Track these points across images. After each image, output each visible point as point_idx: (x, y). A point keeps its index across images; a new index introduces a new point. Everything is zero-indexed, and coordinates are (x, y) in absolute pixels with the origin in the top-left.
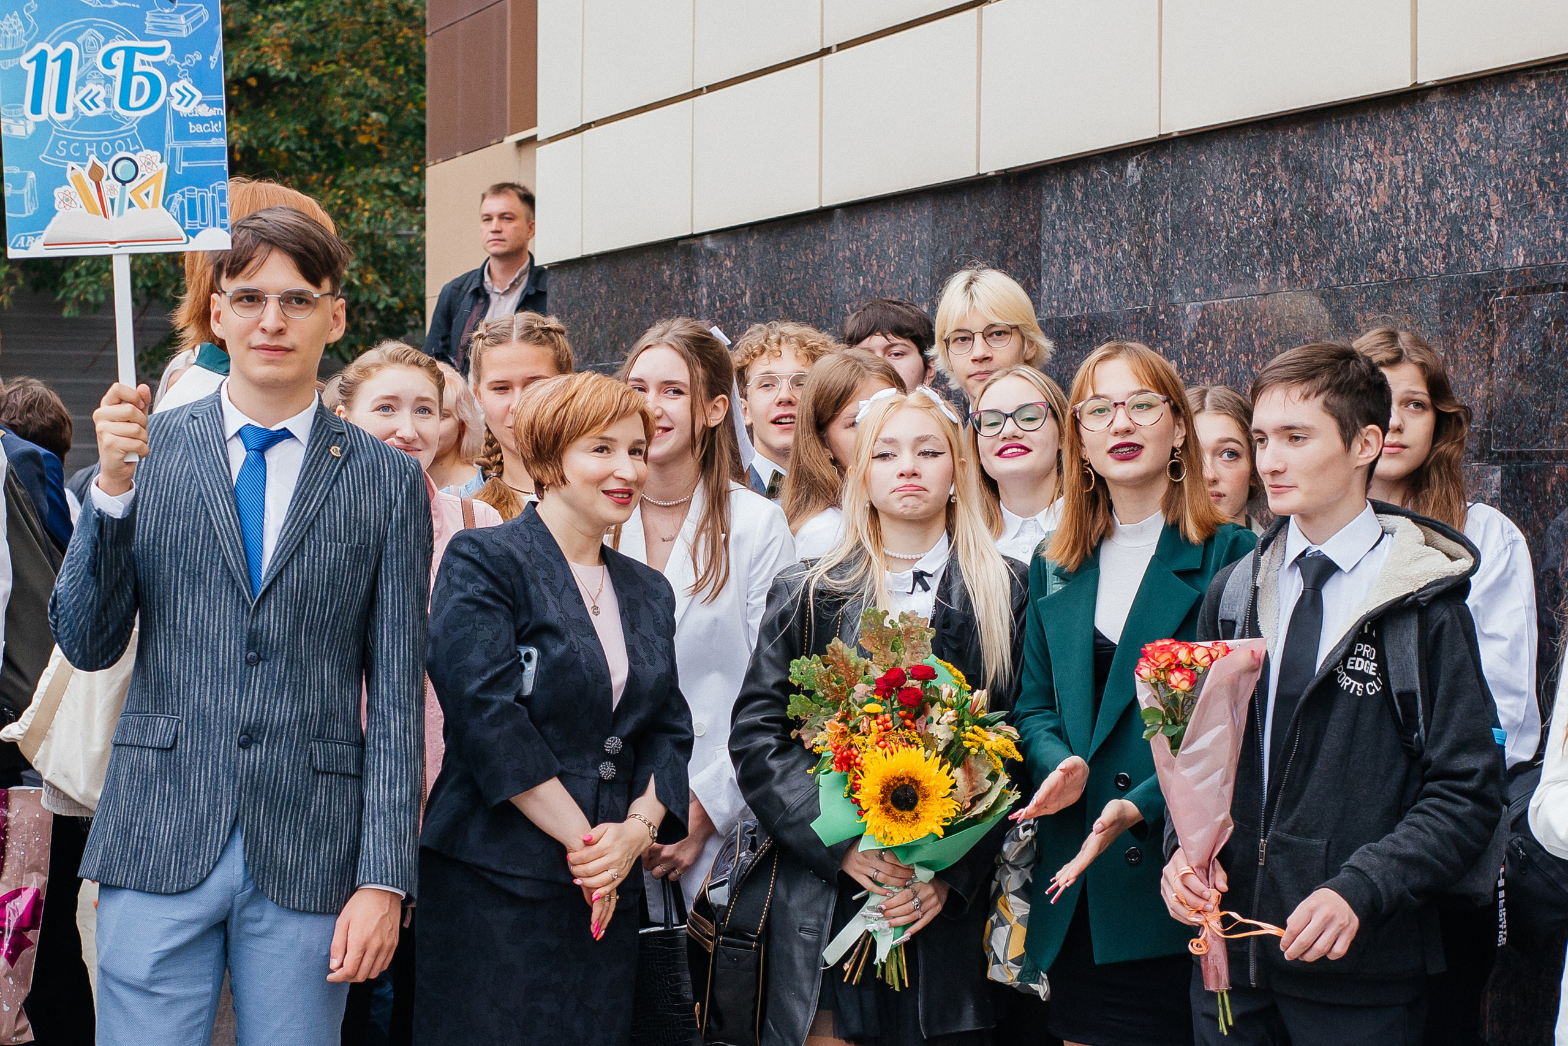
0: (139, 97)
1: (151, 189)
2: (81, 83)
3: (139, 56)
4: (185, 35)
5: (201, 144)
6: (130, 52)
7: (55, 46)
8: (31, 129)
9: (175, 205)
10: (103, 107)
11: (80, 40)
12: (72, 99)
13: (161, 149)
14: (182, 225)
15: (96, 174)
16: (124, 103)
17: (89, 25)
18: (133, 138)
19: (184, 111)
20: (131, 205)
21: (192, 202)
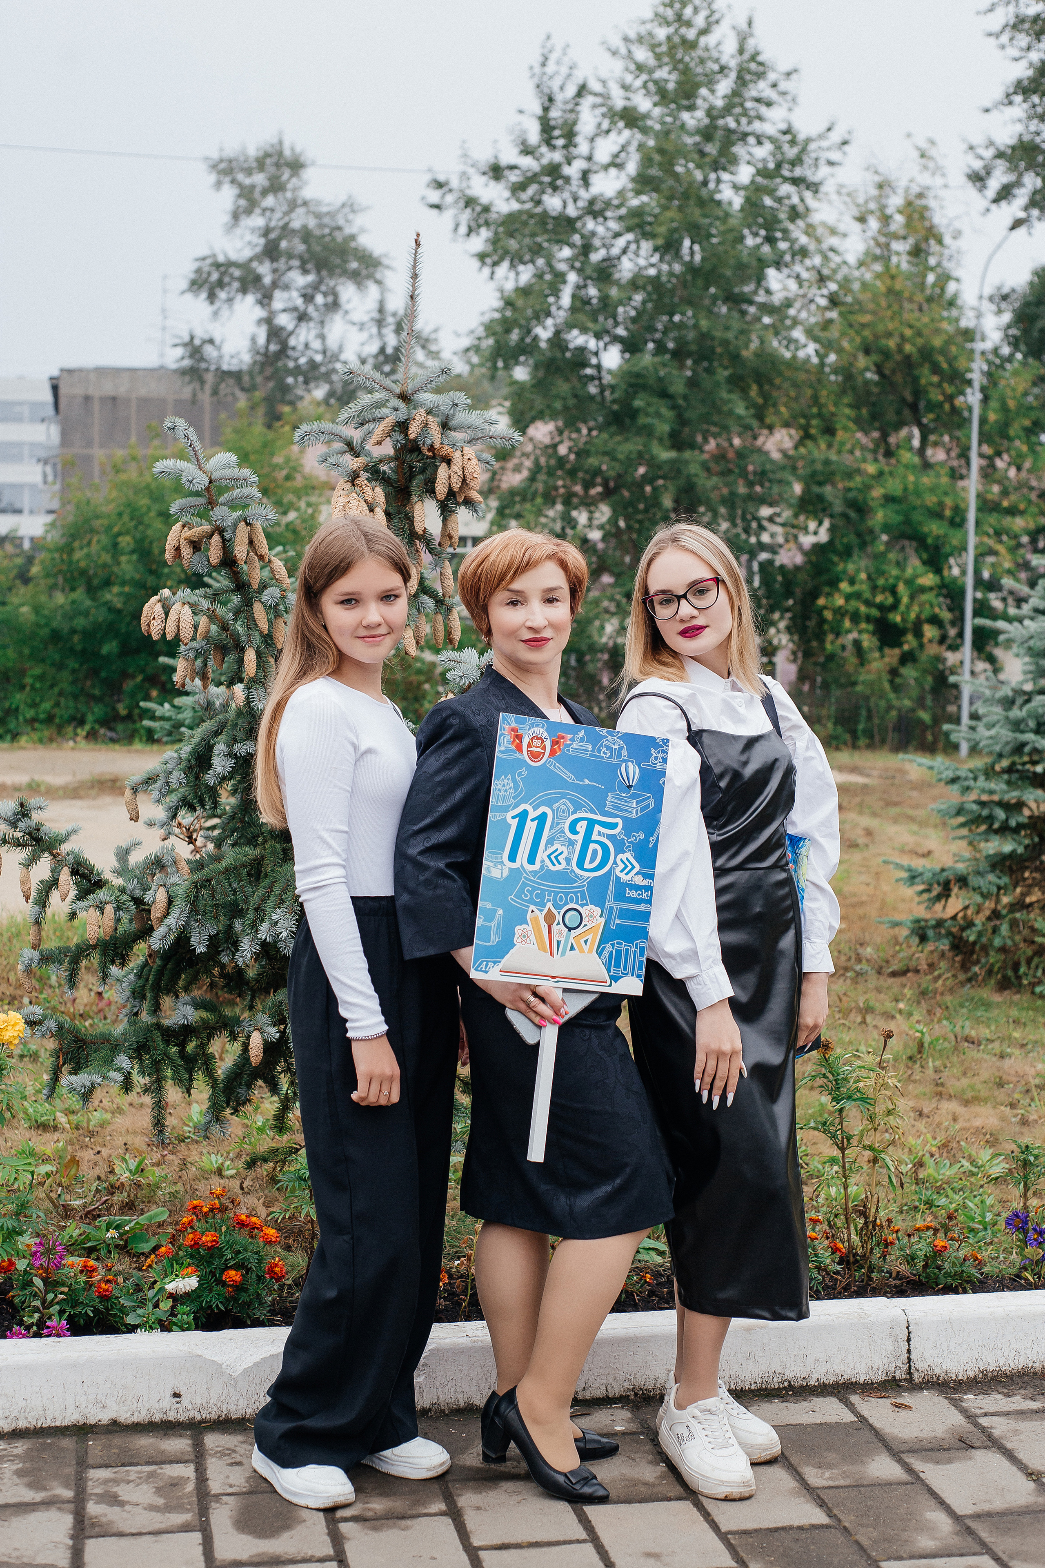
0: (591, 862)
1: (590, 937)
2: (550, 842)
3: (597, 828)
4: (634, 816)
5: (633, 907)
6: (591, 823)
7: (535, 809)
8: (506, 873)
9: (606, 954)
10: (564, 863)
11: (555, 806)
12: (541, 855)
13: (602, 906)
14: (609, 971)
15: (549, 918)
16: (580, 864)
17: (563, 796)
18: (583, 893)
19: (625, 878)
20: (572, 948)
21: (619, 952)
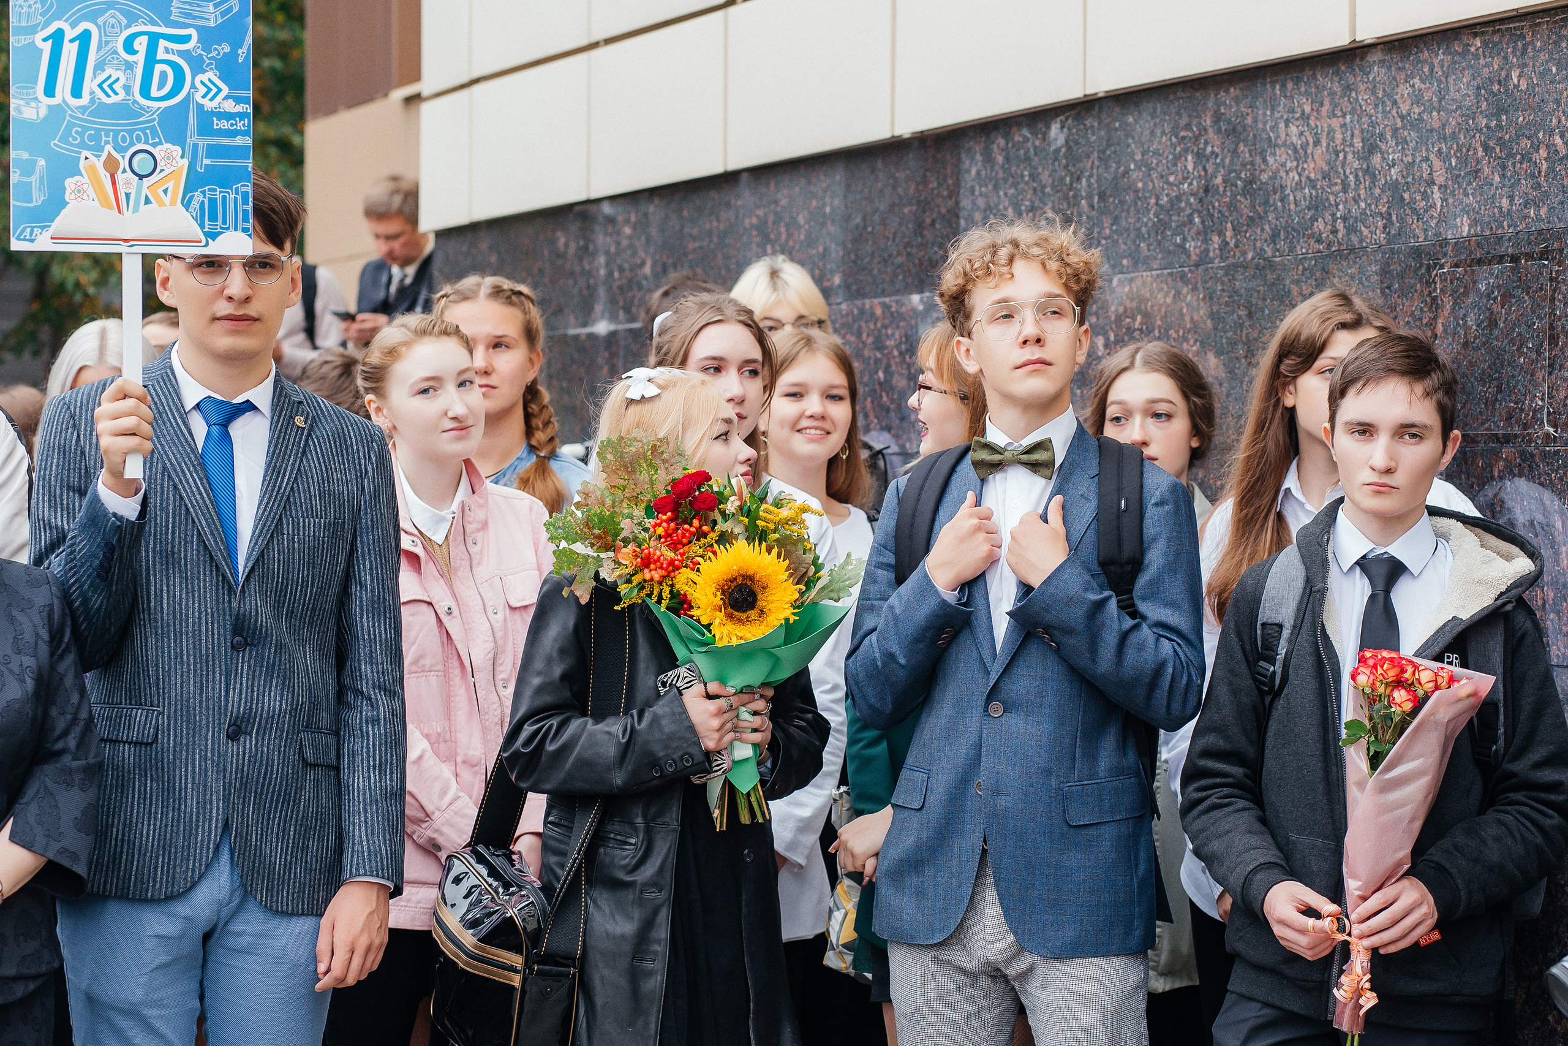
0: (161, 86)
1: (170, 185)
2: (100, 67)
3: (163, 43)
4: (212, 24)
5: (225, 141)
6: (154, 38)
7: (73, 26)
8: (43, 112)
9: (195, 204)
10: (122, 94)
11: (100, 21)
12: (89, 84)
13: (180, 141)
14: (202, 226)
15: (111, 166)
16: (145, 92)
17: (110, 6)
18: (153, 128)
19: (209, 105)
20: (147, 201)
21: (213, 202)
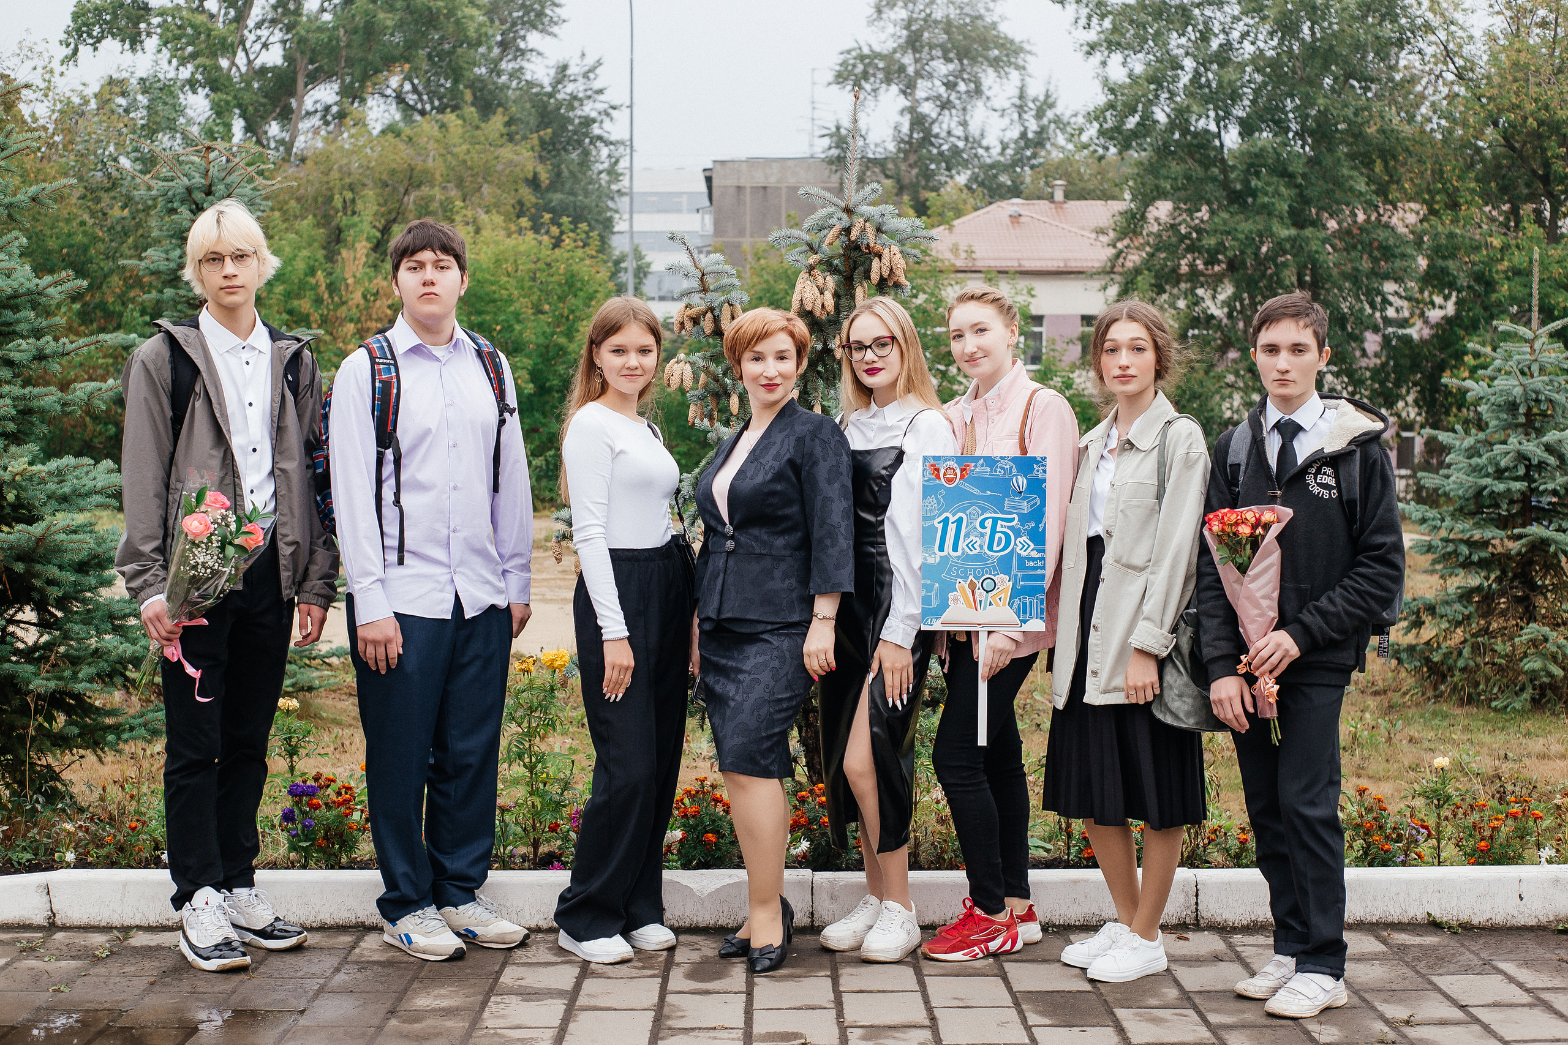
0: (999, 545)
1: (1003, 596)
2: (967, 536)
4: (1026, 512)
5: (1032, 572)
6: (995, 521)
7: (954, 515)
8: (938, 560)
9: (1015, 605)
10: (978, 549)
11: (968, 512)
12: (962, 545)
13: (1009, 574)
14: (1019, 617)
15: (972, 586)
16: (990, 548)
17: (973, 504)
18: (994, 567)
19: (1023, 554)
20: (991, 604)
21: (1025, 604)
